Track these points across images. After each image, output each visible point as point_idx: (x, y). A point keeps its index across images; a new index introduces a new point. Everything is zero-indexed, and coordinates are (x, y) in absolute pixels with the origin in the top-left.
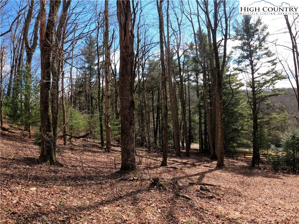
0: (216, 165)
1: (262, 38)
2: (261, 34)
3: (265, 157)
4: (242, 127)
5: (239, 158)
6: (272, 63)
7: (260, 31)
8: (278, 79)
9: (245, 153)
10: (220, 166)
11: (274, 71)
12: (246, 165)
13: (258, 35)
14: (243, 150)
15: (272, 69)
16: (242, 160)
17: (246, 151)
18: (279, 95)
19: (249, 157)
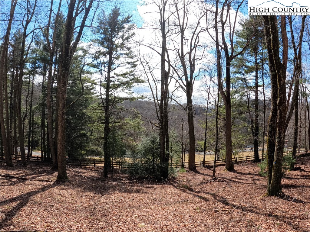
0: (56, 178)
1: (127, 37)
2: (126, 33)
3: (120, 165)
4: (91, 133)
5: (87, 167)
6: (132, 65)
7: (126, 29)
8: (136, 82)
9: (95, 161)
10: (62, 180)
11: (133, 73)
12: (96, 175)
13: (122, 33)
14: (92, 158)
15: (130, 71)
16: (91, 170)
17: (95, 159)
18: (134, 100)
19: (99, 165)
